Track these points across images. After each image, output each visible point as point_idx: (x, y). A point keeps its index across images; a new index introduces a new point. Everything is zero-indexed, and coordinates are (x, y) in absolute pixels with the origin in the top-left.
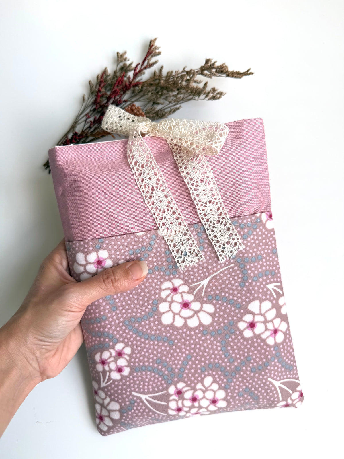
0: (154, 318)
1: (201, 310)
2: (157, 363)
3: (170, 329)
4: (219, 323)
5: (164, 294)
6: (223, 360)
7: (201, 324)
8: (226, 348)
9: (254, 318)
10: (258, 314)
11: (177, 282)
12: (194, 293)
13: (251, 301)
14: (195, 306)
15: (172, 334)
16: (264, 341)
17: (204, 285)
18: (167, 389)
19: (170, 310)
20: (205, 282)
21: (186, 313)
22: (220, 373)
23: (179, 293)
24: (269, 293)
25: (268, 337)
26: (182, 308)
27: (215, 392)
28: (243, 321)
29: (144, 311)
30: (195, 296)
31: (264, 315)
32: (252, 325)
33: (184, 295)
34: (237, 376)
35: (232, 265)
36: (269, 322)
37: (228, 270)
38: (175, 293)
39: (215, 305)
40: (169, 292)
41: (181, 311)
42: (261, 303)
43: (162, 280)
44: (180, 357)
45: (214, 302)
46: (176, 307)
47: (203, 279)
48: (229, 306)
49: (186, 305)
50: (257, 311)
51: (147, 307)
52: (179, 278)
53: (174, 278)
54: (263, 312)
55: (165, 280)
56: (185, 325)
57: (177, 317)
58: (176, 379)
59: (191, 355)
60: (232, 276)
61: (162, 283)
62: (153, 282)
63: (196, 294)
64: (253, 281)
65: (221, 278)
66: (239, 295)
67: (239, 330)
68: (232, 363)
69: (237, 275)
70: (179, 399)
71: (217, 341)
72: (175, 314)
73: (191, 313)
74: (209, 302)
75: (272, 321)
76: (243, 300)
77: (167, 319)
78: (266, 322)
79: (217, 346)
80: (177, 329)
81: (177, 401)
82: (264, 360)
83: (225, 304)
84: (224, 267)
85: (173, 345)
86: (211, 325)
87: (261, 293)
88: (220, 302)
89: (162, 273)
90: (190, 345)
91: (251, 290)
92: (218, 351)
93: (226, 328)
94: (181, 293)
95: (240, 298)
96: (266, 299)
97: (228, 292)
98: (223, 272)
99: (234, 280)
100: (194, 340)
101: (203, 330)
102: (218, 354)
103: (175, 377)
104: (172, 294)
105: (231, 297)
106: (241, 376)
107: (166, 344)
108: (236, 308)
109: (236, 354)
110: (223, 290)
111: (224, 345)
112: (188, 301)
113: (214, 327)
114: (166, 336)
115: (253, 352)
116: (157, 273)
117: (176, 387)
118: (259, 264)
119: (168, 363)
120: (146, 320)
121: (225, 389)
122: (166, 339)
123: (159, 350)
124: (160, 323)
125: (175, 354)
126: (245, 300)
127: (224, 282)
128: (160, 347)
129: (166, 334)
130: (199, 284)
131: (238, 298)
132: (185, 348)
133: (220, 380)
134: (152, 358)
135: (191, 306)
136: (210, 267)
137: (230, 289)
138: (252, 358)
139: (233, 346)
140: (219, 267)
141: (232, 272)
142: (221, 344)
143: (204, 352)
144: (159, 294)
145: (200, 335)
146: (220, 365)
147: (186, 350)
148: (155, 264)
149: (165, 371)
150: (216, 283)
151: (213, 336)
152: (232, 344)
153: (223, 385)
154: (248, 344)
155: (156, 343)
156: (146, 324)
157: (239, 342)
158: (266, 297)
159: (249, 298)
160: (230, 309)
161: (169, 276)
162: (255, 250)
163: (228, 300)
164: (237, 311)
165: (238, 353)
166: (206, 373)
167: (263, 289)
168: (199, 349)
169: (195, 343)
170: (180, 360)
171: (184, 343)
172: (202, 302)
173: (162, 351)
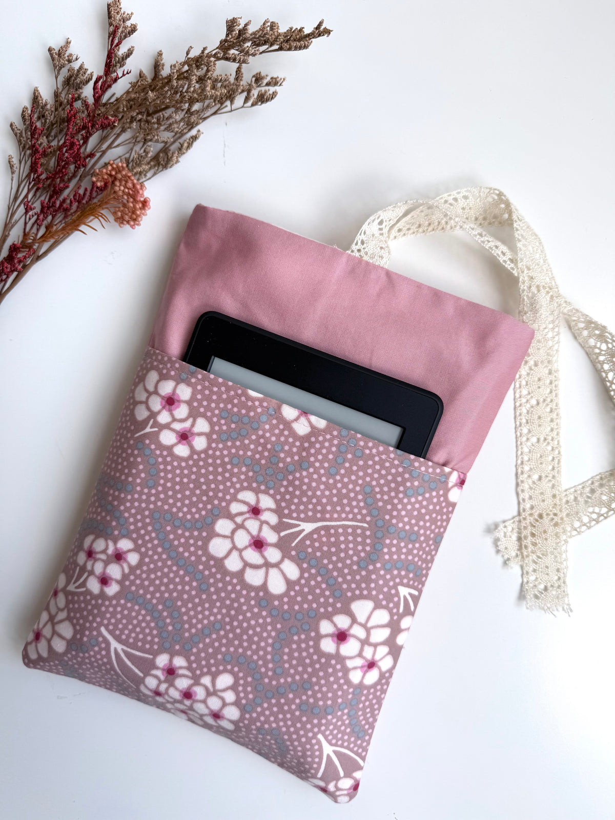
0: (200, 534)
1: (277, 565)
2: (164, 604)
3: (214, 566)
4: (292, 601)
5: (235, 508)
6: (266, 663)
7: (264, 586)
8: (282, 647)
9: (351, 626)
10: (360, 624)
11: (266, 502)
12: (282, 534)
13: (361, 597)
14: (273, 555)
15: (213, 575)
16: (346, 671)
17: (303, 530)
18: (156, 654)
19: (231, 537)
20: (308, 527)
21: (252, 556)
22: (249, 679)
23: (259, 520)
24: (396, 599)
25: (355, 668)
26: (250, 545)
27: (225, 704)
28: (332, 622)
29: (193, 514)
30: (280, 539)
31: (368, 631)
32: (342, 636)
33: (265, 527)
34: (274, 701)
35: (365, 525)
36: (370, 644)
37: (355, 528)
38: (253, 516)
39: (302, 571)
40: (244, 508)
41: (246, 548)
42: (375, 609)
43: (245, 484)
44: (205, 617)
45: (305, 565)
46: (242, 539)
47: (307, 520)
48: (324, 586)
49: (258, 544)
50: (361, 618)
51: (199, 511)
52: (273, 496)
53: (266, 492)
54: (369, 625)
55: (249, 488)
56: (240, 574)
57: (235, 554)
58: (177, 647)
59: (223, 624)
60: (354, 541)
61: (243, 489)
62: (230, 479)
63: (283, 536)
64: (383, 567)
65: (337, 535)
66: (349, 578)
67: (317, 630)
68: (276, 676)
69: (364, 544)
70: (165, 681)
71: (274, 629)
72: (234, 547)
73: (260, 561)
74: (298, 561)
75: (375, 646)
76: (349, 589)
77: (218, 547)
78: (365, 642)
79: (269, 636)
80: (226, 572)
81: (160, 682)
82: (329, 702)
83: (319, 579)
84: (352, 520)
85: (204, 592)
86: (280, 597)
87: (384, 593)
88: (313, 571)
89: (251, 474)
90: (230, 608)
91: (372, 581)
92: (267, 645)
93: (299, 616)
94: (263, 522)
95: (349, 583)
96: (386, 607)
97: (335, 564)
98: (345, 527)
99: (354, 549)
100: (241, 605)
101: (262, 599)
102: (264, 649)
103: (178, 642)
104: (247, 515)
105: (335, 574)
106: (278, 704)
107: (195, 584)
108: (333, 595)
109: (291, 666)
110: (329, 555)
111: (283, 640)
112: (266, 540)
113: (282, 603)
114: (202, 572)
115: (319, 678)
116: (244, 469)
117: (171, 661)
118: (406, 546)
119: (181, 615)
120: (186, 529)
121: (243, 709)
122: (199, 576)
123: (179, 587)
124: (205, 547)
125: (199, 609)
126: (353, 591)
127: (337, 544)
128: (183, 583)
129: (204, 569)
130: (298, 525)
131: (345, 581)
132: (220, 608)
133: (245, 691)
134: (162, 593)
135: (266, 550)
136: (329, 508)
137: (340, 560)
138: (311, 688)
139: (295, 650)
140: (344, 515)
141: (359, 535)
142: (278, 635)
143: (244, 631)
144: (229, 503)
145: (253, 602)
146: (258, 667)
147: (220, 612)
148: (249, 453)
149: (169, 624)
150: (324, 539)
151: (271, 615)
152: (294, 646)
153: (244, 701)
154: (318, 661)
155: (181, 572)
156: (183, 535)
157: (307, 649)
158: (388, 603)
159: (361, 590)
160: (323, 591)
161: (259, 484)
162: (413, 521)
163: (327, 575)
164: (331, 600)
165: (295, 667)
166: (229, 667)
167: (390, 588)
168: (240, 623)
169: (239, 611)
170: (200, 621)
171: (222, 600)
172: (286, 555)
173: (183, 591)
